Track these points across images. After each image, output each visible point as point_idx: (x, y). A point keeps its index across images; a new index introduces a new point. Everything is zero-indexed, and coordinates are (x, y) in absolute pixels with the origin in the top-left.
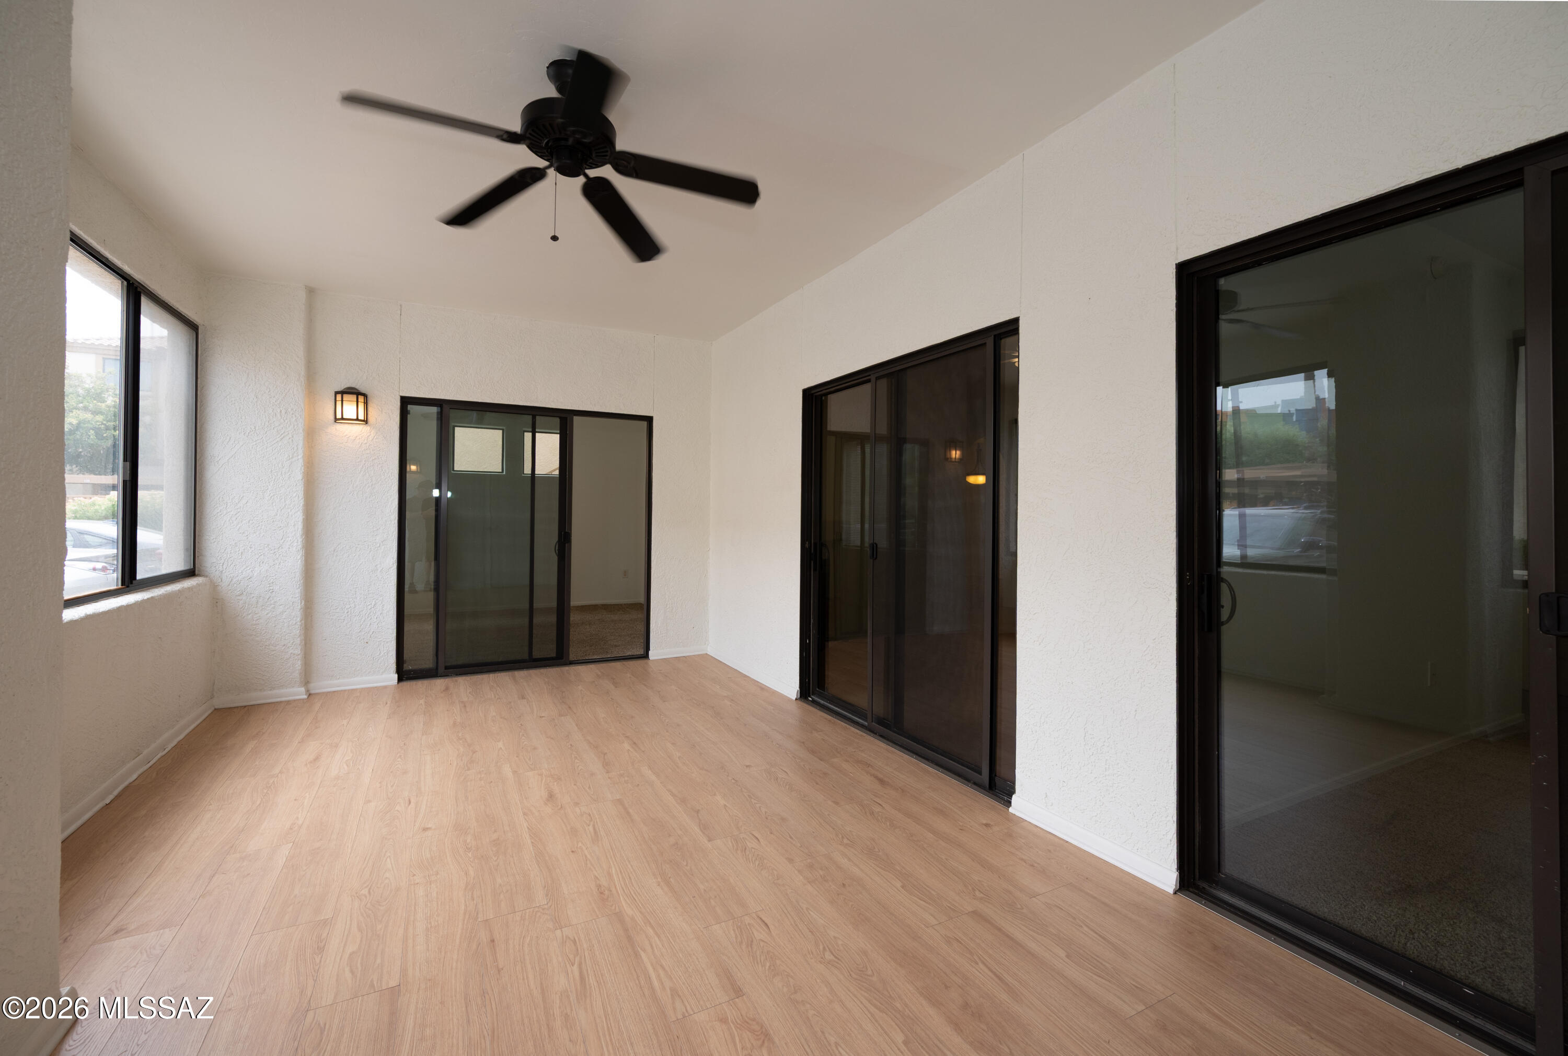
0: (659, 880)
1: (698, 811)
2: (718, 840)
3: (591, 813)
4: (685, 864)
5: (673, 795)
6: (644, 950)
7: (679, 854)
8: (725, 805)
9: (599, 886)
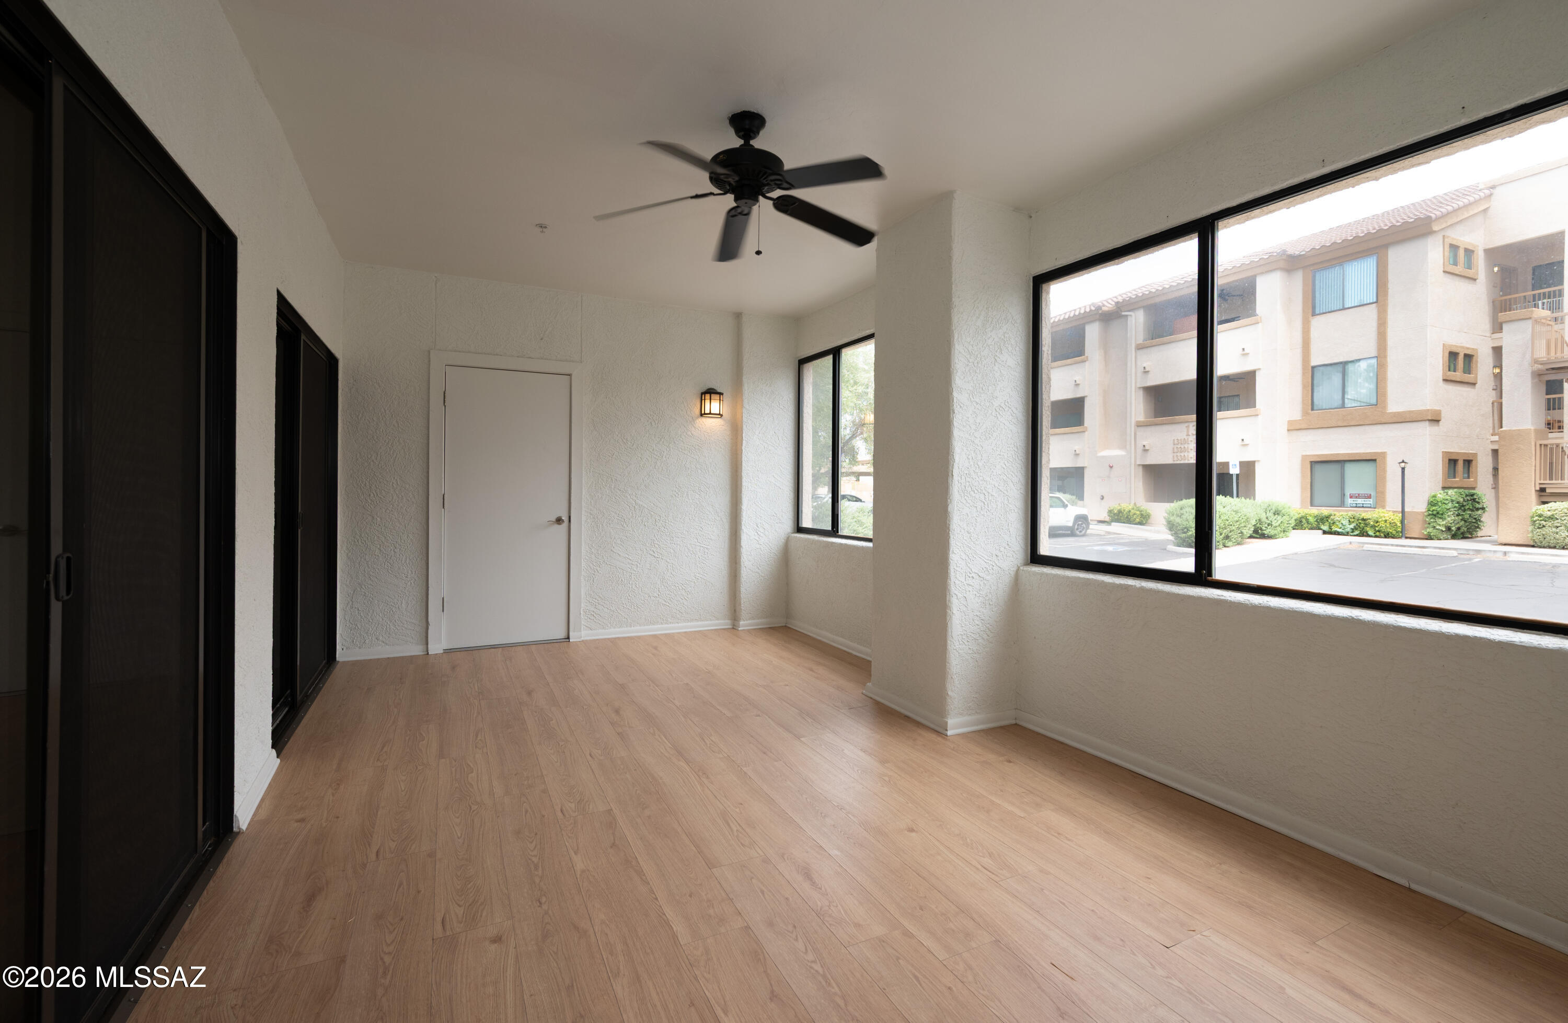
0: (660, 781)
1: (613, 845)
2: (601, 810)
3: (742, 847)
4: (638, 792)
5: (640, 873)
6: (670, 747)
7: (642, 799)
8: (576, 853)
9: (708, 777)
